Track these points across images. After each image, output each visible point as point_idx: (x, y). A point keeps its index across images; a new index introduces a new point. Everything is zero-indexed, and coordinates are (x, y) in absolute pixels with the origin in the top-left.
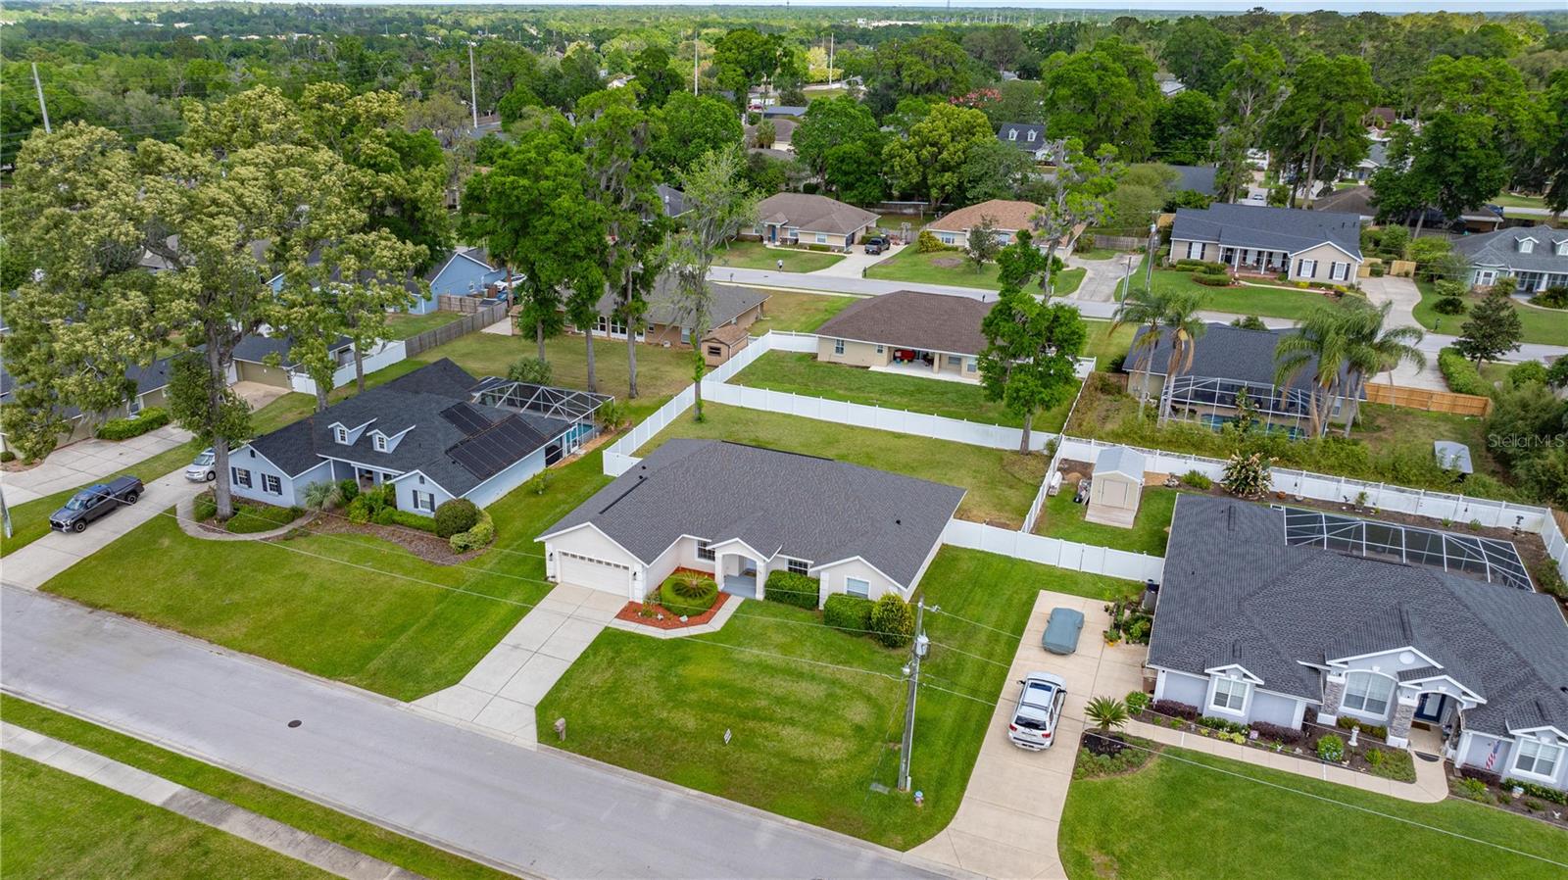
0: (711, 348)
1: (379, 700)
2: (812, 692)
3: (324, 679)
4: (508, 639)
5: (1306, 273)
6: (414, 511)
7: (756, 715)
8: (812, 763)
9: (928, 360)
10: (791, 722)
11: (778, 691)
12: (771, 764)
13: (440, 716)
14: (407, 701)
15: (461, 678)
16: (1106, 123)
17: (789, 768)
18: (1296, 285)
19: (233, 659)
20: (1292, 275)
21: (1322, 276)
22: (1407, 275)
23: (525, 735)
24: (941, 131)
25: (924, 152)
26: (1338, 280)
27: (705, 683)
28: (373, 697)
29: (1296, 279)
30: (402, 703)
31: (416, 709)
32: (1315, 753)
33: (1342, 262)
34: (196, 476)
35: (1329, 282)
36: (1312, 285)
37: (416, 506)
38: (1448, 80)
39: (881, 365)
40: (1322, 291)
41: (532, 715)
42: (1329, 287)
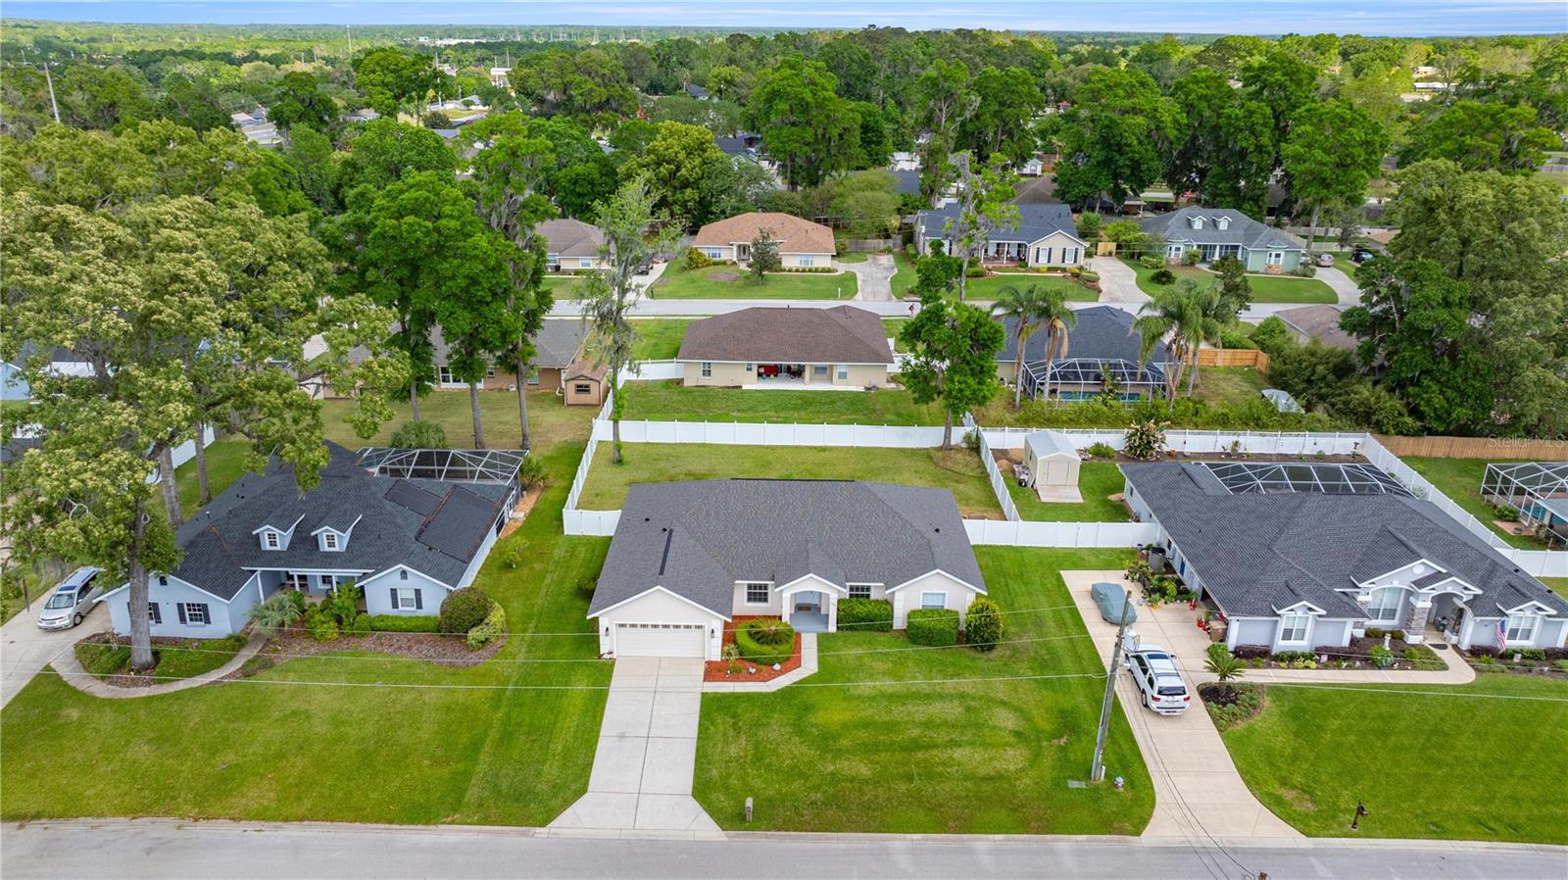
0: (578, 386)
1: (508, 833)
2: (953, 711)
3: (420, 827)
4: (607, 729)
5: (1043, 259)
6: (394, 612)
7: (915, 746)
8: (999, 777)
9: (797, 373)
10: (954, 744)
11: (919, 717)
12: (967, 789)
13: (593, 832)
14: (543, 824)
15: (586, 784)
16: (824, 135)
17: (984, 787)
18: (1038, 270)
19: (282, 833)
20: (1031, 262)
21: (1056, 261)
22: (1110, 254)
23: (704, 828)
24: (676, 149)
25: (662, 169)
26: (1069, 263)
27: (845, 726)
28: (496, 832)
29: (1035, 265)
30: (538, 830)
31: (560, 831)
32: (1371, 663)
33: (1071, 247)
34: (58, 624)
35: (1063, 266)
36: (1050, 269)
37: (395, 605)
38: (1109, 87)
39: (752, 383)
40: (1059, 274)
41: (694, 804)
42: (1064, 270)
